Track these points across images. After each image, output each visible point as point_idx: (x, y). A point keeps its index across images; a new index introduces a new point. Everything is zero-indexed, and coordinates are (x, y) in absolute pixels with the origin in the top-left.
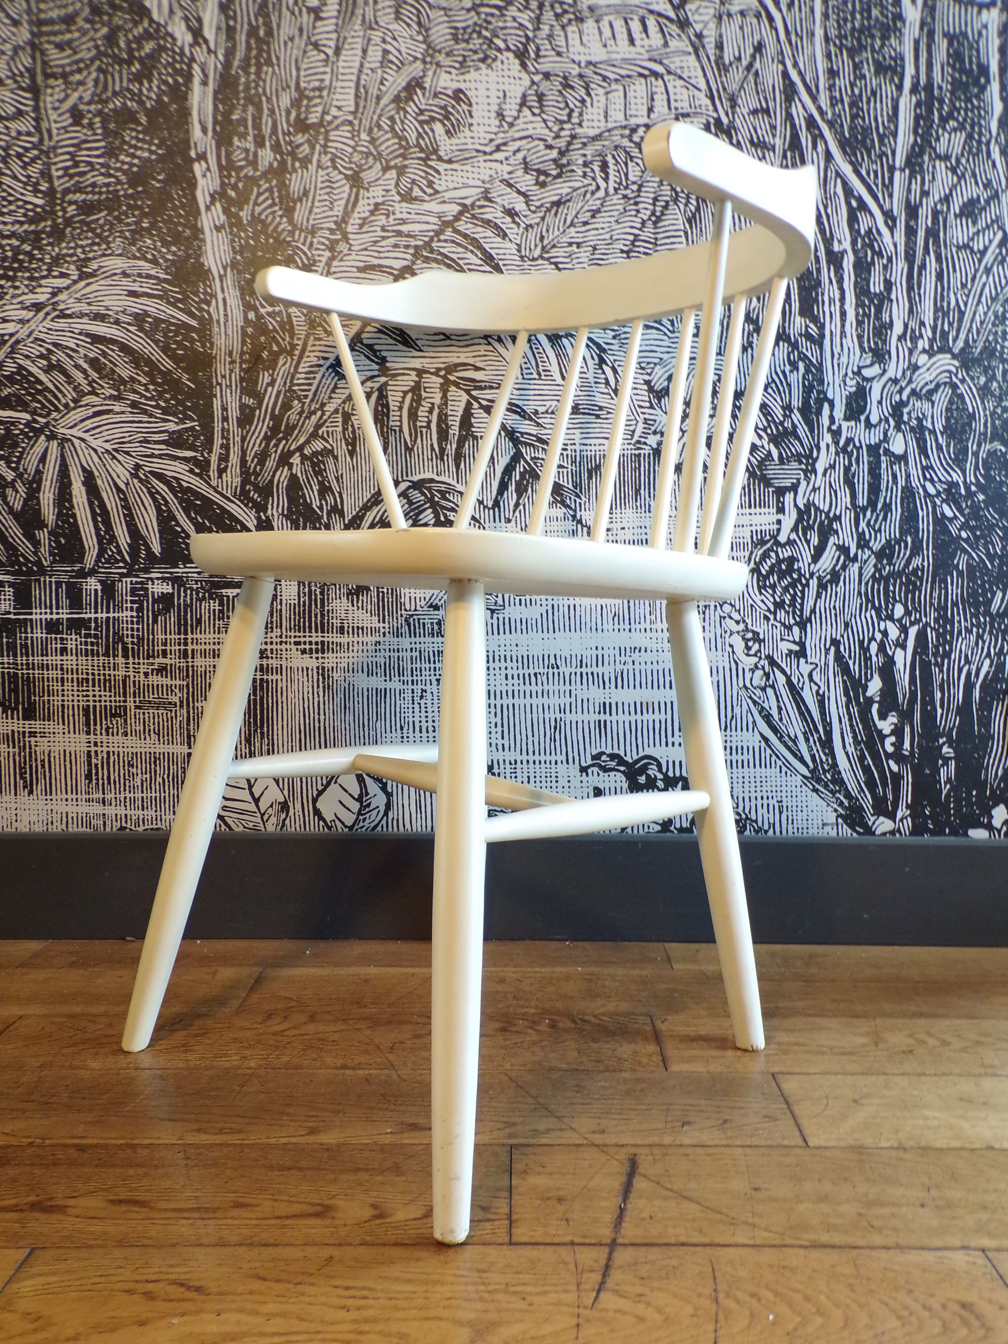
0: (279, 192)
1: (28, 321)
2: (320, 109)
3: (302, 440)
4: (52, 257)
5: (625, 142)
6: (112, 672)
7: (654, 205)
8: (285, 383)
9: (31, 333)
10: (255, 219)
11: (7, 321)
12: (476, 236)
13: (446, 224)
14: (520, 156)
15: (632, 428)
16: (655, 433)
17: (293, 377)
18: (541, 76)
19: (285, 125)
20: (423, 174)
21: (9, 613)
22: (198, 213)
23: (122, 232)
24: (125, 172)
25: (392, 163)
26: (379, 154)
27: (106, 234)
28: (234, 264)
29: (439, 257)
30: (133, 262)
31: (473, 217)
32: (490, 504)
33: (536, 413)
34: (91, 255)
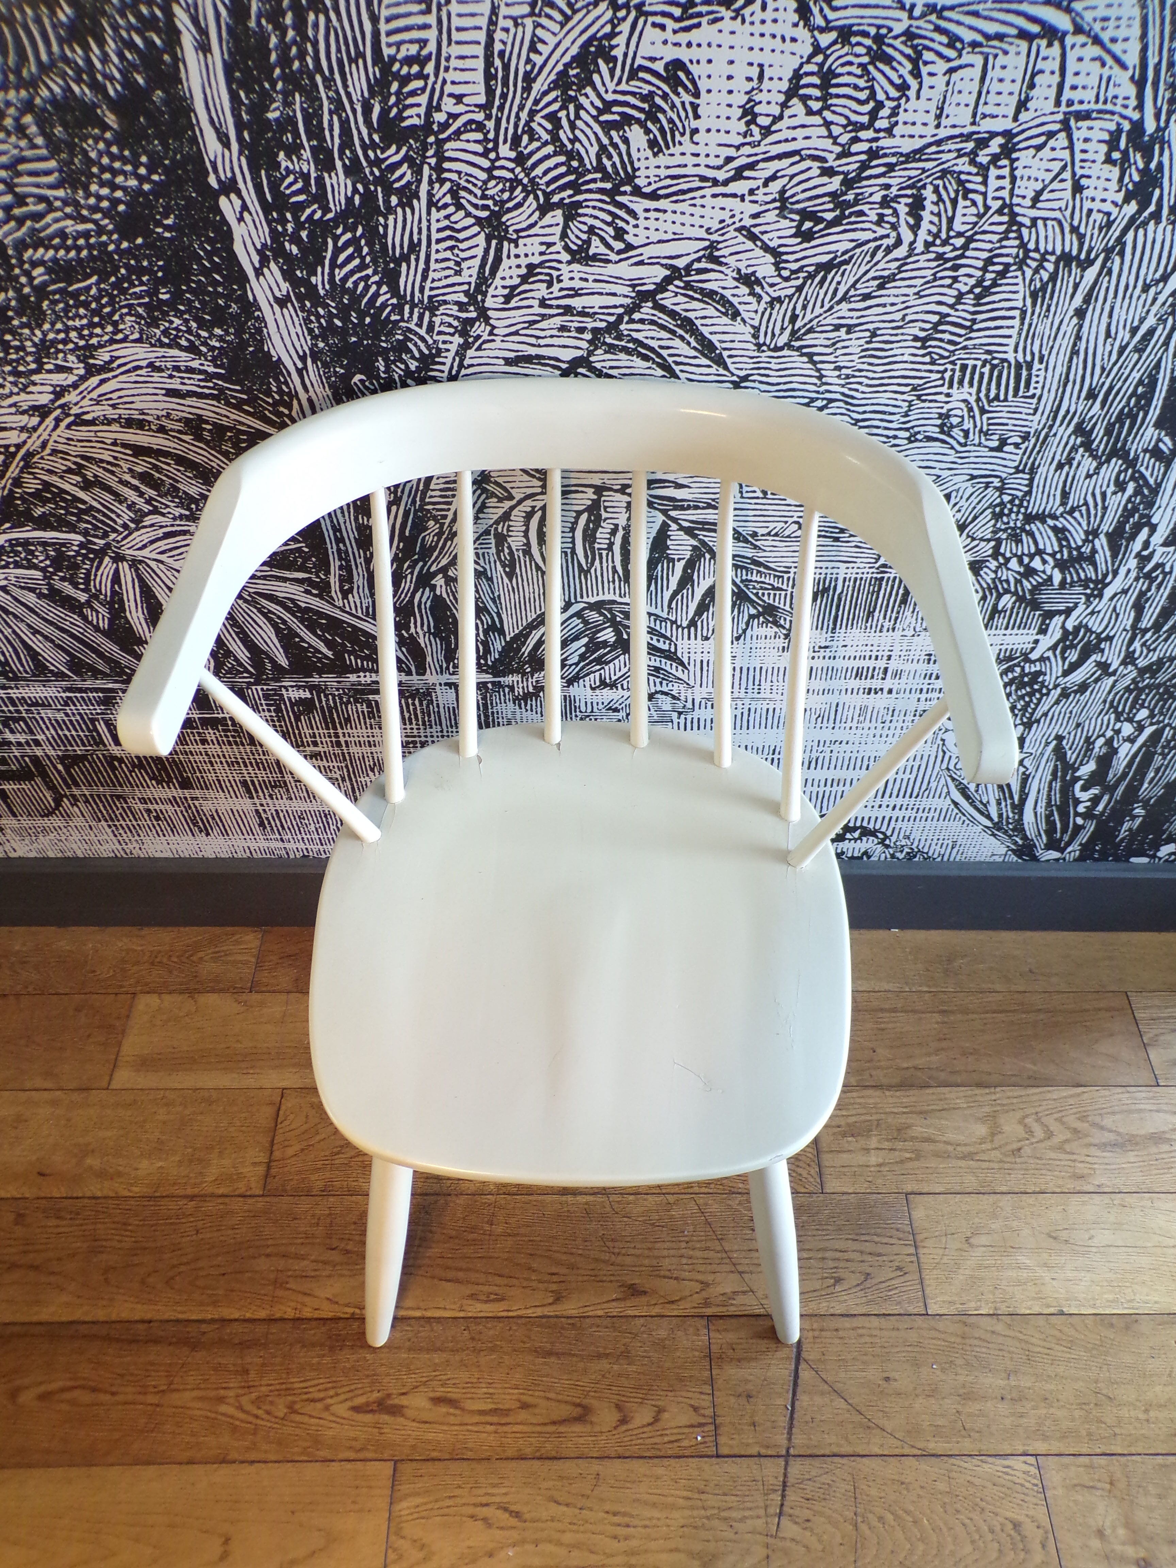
0: (370, 244)
1: (35, 429)
2: (423, 99)
3: (445, 561)
4: (35, 345)
5: (963, 165)
7: (984, 270)
8: (414, 502)
9: (44, 445)
10: (337, 289)
12: (689, 314)
13: (644, 296)
14: (775, 187)
17: (424, 493)
18: (833, 35)
19: (365, 132)
20: (609, 219)
22: (243, 279)
23: (130, 306)
24: (106, 214)
25: (556, 199)
26: (532, 181)
27: (107, 310)
28: (315, 355)
29: (631, 345)
30: (161, 351)
31: (688, 286)
32: (685, 624)
33: (754, 534)
34: (94, 341)
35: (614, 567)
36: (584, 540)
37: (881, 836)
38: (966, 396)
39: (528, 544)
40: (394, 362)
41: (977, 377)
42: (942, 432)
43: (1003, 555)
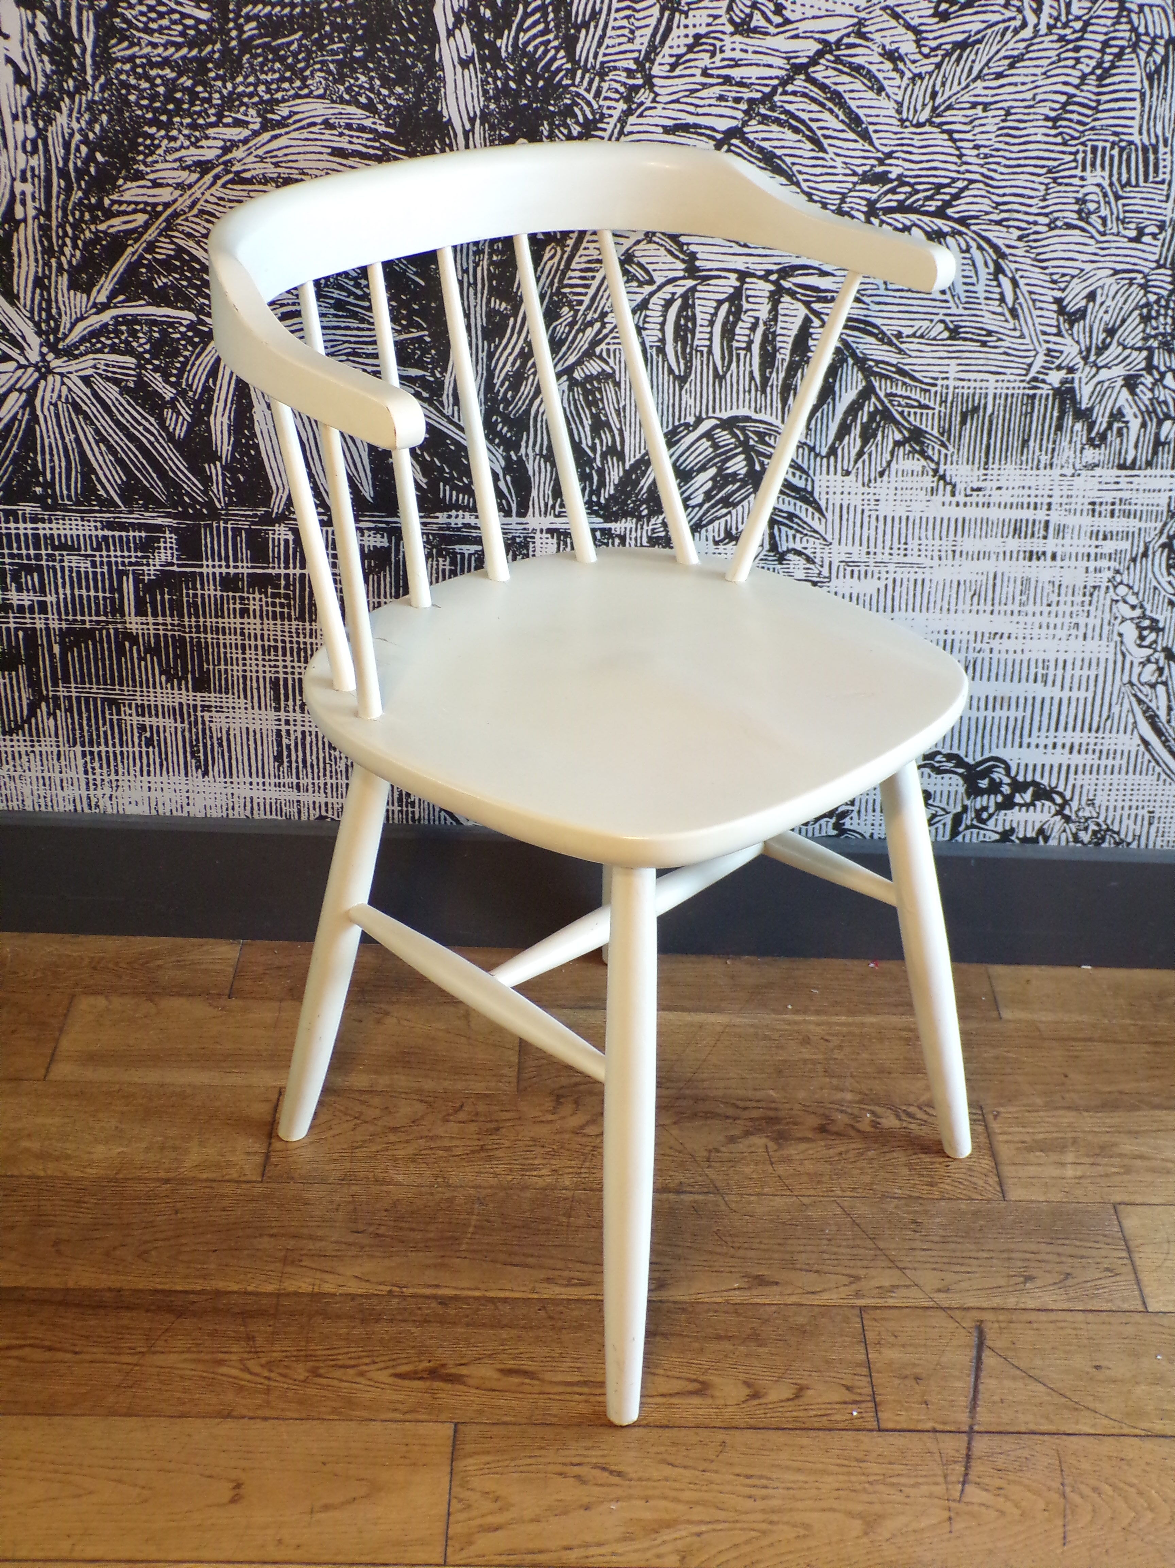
0: (556, 11)
1: (190, 186)
3: (572, 360)
4: (222, 97)
6: (308, 640)
7: (1103, 52)
8: (552, 283)
9: (194, 204)
10: (518, 51)
11: (161, 185)
12: (840, 88)
13: (798, 69)
15: (1028, 361)
16: (1059, 368)
17: (564, 273)
21: (172, 564)
22: (435, 39)
23: (323, 63)
27: (301, 65)
28: (485, 116)
29: (783, 117)
30: (340, 108)
31: (838, 60)
32: (824, 453)
33: (899, 335)
34: (279, 96)
35: (751, 372)
36: (723, 337)
37: (1059, 800)
38: (1100, 181)
39: (663, 340)
40: (558, 127)
41: (1107, 159)
42: (1081, 219)
43: (1157, 368)
